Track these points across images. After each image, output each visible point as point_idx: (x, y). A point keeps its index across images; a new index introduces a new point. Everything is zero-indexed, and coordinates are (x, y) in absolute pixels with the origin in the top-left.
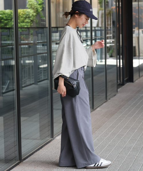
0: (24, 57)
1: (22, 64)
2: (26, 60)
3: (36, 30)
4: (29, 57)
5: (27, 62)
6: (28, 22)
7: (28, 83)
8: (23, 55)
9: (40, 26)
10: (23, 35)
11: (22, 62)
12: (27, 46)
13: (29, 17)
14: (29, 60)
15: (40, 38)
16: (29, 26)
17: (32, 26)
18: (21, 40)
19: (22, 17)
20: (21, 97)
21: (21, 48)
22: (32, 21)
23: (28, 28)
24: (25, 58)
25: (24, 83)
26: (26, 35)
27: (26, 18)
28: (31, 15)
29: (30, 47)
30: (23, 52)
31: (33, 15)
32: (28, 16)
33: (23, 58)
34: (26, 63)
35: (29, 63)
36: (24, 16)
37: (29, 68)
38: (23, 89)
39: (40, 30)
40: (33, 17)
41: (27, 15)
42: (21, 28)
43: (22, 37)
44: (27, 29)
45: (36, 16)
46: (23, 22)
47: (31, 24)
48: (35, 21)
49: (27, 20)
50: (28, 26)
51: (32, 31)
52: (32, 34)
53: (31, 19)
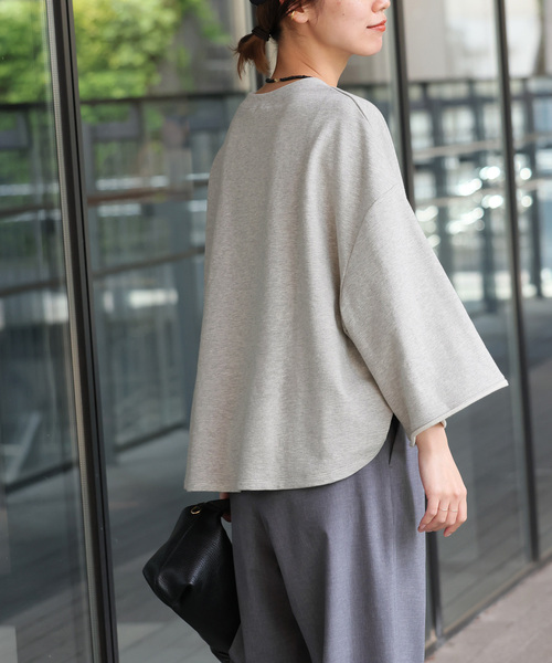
0: (120, 270)
1: (105, 315)
2: (131, 288)
3: (182, 108)
4: (148, 269)
5: (140, 299)
6: (129, 68)
7: (147, 424)
8: (111, 260)
9: (206, 88)
10: (107, 141)
11: (108, 302)
12: (132, 209)
13: (137, 39)
14: (149, 287)
15: (204, 153)
16: (139, 91)
17: (160, 91)
18: (96, 176)
19: (94, 39)
20: (113, 505)
21: (101, 221)
22: (154, 58)
23: (134, 102)
24: (123, 280)
25: (128, 425)
26: (123, 140)
27: (116, 43)
28: (145, 24)
29: (148, 211)
30: (109, 242)
31: (157, 25)
32: (128, 33)
33: (110, 282)
34: (131, 310)
35: (153, 310)
36: (110, 33)
37: (152, 339)
38: (125, 457)
39: (206, 112)
40: (157, 35)
41: (125, 25)
42: (94, 102)
43: (104, 152)
44: (127, 108)
45: (177, 27)
46: (102, 66)
47: (149, 75)
48: (171, 56)
49: (125, 55)
50: (130, 87)
51: (154, 118)
52: (158, 136)
53: (150, 46)
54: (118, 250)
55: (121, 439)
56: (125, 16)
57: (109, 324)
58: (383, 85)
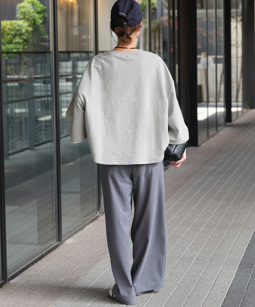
0: (12, 102)
1: (8, 115)
2: (15, 108)
3: (33, 56)
4: (20, 102)
5: (17, 111)
6: (18, 43)
7: (19, 147)
8: (10, 99)
9: (41, 50)
10: (11, 64)
11: (9, 111)
12: (16, 84)
13: (21, 35)
14: (20, 108)
15: (39, 70)
16: (21, 50)
17: (26, 50)
18: (7, 74)
19: (9, 34)
21: (7, 87)
22: (25, 41)
23: (19, 53)
24: (13, 105)
25: (13, 148)
26: (15, 64)
27: (15, 36)
28: (24, 31)
29: (21, 85)
30: (10, 94)
31: (27, 31)
32: (18, 33)
33: (10, 105)
34: (15, 114)
35: (21, 113)
36: (13, 33)
37: (21, 122)
38: (11, 157)
39: (40, 58)
40: (27, 34)
41: (17, 31)
42: (7, 53)
43: (9, 69)
44: (17, 55)
45: (33, 32)
46: (10, 42)
47: (24, 45)
48: (30, 40)
49: (17, 40)
50: (18, 49)
51: (25, 59)
52: (25, 64)
53: (25, 37)
54: (12, 96)
55: (10, 152)
56: (17, 28)
57: (8, 118)
58: (91, 52)
